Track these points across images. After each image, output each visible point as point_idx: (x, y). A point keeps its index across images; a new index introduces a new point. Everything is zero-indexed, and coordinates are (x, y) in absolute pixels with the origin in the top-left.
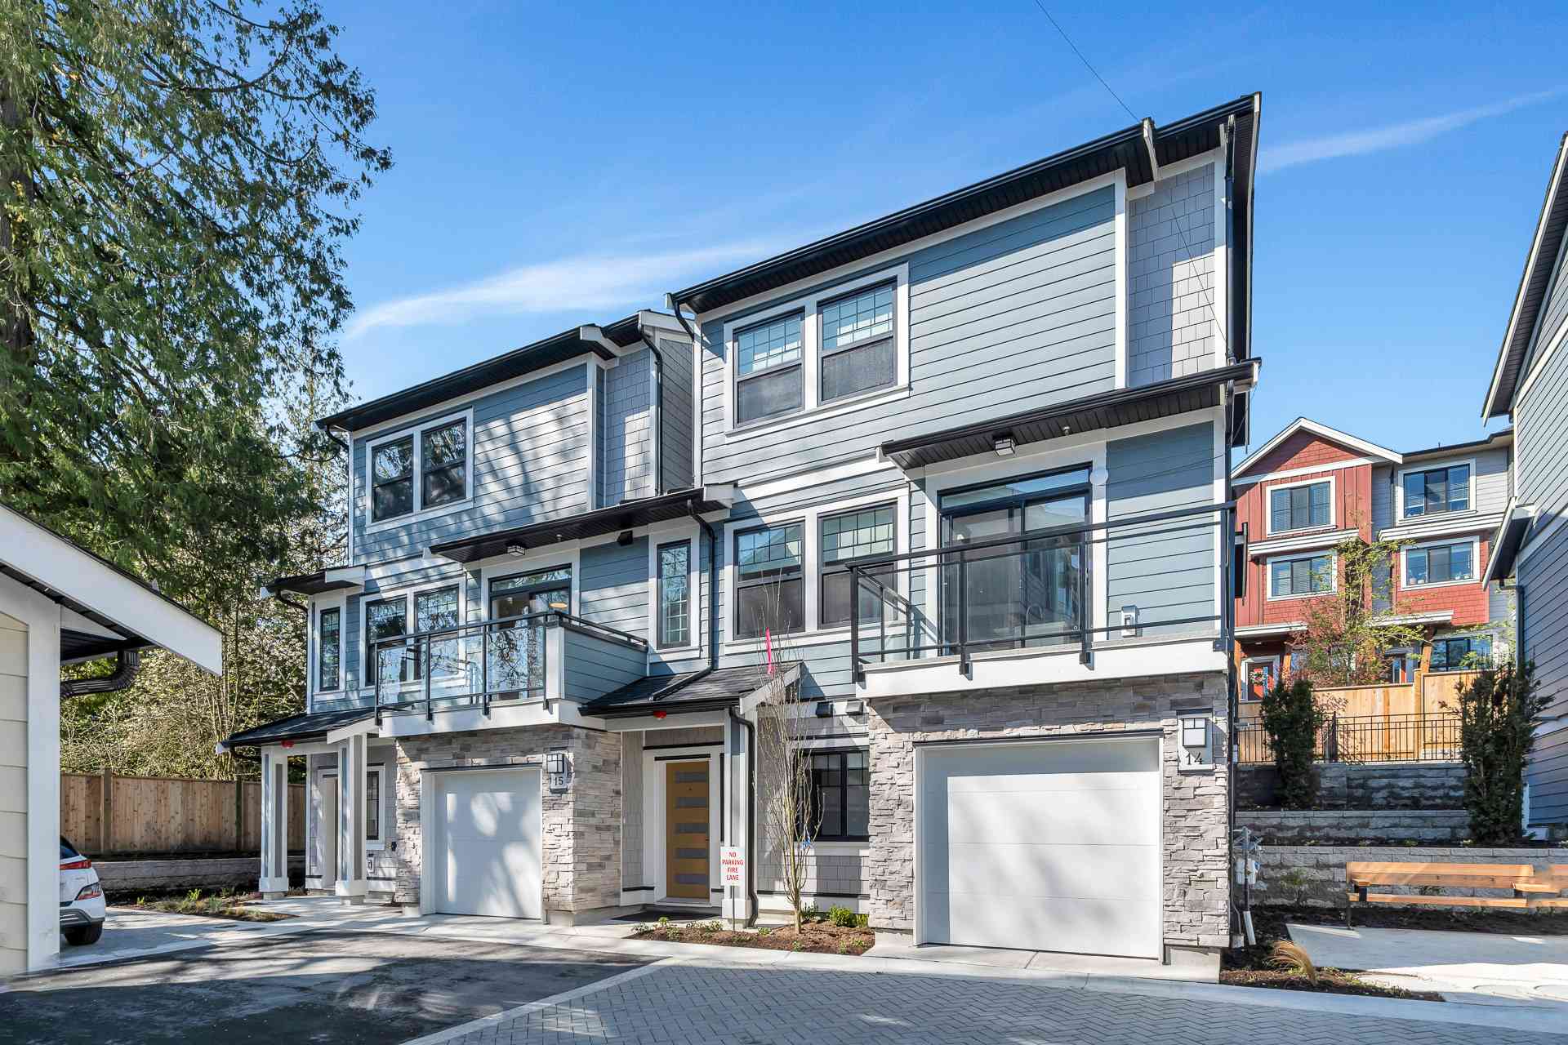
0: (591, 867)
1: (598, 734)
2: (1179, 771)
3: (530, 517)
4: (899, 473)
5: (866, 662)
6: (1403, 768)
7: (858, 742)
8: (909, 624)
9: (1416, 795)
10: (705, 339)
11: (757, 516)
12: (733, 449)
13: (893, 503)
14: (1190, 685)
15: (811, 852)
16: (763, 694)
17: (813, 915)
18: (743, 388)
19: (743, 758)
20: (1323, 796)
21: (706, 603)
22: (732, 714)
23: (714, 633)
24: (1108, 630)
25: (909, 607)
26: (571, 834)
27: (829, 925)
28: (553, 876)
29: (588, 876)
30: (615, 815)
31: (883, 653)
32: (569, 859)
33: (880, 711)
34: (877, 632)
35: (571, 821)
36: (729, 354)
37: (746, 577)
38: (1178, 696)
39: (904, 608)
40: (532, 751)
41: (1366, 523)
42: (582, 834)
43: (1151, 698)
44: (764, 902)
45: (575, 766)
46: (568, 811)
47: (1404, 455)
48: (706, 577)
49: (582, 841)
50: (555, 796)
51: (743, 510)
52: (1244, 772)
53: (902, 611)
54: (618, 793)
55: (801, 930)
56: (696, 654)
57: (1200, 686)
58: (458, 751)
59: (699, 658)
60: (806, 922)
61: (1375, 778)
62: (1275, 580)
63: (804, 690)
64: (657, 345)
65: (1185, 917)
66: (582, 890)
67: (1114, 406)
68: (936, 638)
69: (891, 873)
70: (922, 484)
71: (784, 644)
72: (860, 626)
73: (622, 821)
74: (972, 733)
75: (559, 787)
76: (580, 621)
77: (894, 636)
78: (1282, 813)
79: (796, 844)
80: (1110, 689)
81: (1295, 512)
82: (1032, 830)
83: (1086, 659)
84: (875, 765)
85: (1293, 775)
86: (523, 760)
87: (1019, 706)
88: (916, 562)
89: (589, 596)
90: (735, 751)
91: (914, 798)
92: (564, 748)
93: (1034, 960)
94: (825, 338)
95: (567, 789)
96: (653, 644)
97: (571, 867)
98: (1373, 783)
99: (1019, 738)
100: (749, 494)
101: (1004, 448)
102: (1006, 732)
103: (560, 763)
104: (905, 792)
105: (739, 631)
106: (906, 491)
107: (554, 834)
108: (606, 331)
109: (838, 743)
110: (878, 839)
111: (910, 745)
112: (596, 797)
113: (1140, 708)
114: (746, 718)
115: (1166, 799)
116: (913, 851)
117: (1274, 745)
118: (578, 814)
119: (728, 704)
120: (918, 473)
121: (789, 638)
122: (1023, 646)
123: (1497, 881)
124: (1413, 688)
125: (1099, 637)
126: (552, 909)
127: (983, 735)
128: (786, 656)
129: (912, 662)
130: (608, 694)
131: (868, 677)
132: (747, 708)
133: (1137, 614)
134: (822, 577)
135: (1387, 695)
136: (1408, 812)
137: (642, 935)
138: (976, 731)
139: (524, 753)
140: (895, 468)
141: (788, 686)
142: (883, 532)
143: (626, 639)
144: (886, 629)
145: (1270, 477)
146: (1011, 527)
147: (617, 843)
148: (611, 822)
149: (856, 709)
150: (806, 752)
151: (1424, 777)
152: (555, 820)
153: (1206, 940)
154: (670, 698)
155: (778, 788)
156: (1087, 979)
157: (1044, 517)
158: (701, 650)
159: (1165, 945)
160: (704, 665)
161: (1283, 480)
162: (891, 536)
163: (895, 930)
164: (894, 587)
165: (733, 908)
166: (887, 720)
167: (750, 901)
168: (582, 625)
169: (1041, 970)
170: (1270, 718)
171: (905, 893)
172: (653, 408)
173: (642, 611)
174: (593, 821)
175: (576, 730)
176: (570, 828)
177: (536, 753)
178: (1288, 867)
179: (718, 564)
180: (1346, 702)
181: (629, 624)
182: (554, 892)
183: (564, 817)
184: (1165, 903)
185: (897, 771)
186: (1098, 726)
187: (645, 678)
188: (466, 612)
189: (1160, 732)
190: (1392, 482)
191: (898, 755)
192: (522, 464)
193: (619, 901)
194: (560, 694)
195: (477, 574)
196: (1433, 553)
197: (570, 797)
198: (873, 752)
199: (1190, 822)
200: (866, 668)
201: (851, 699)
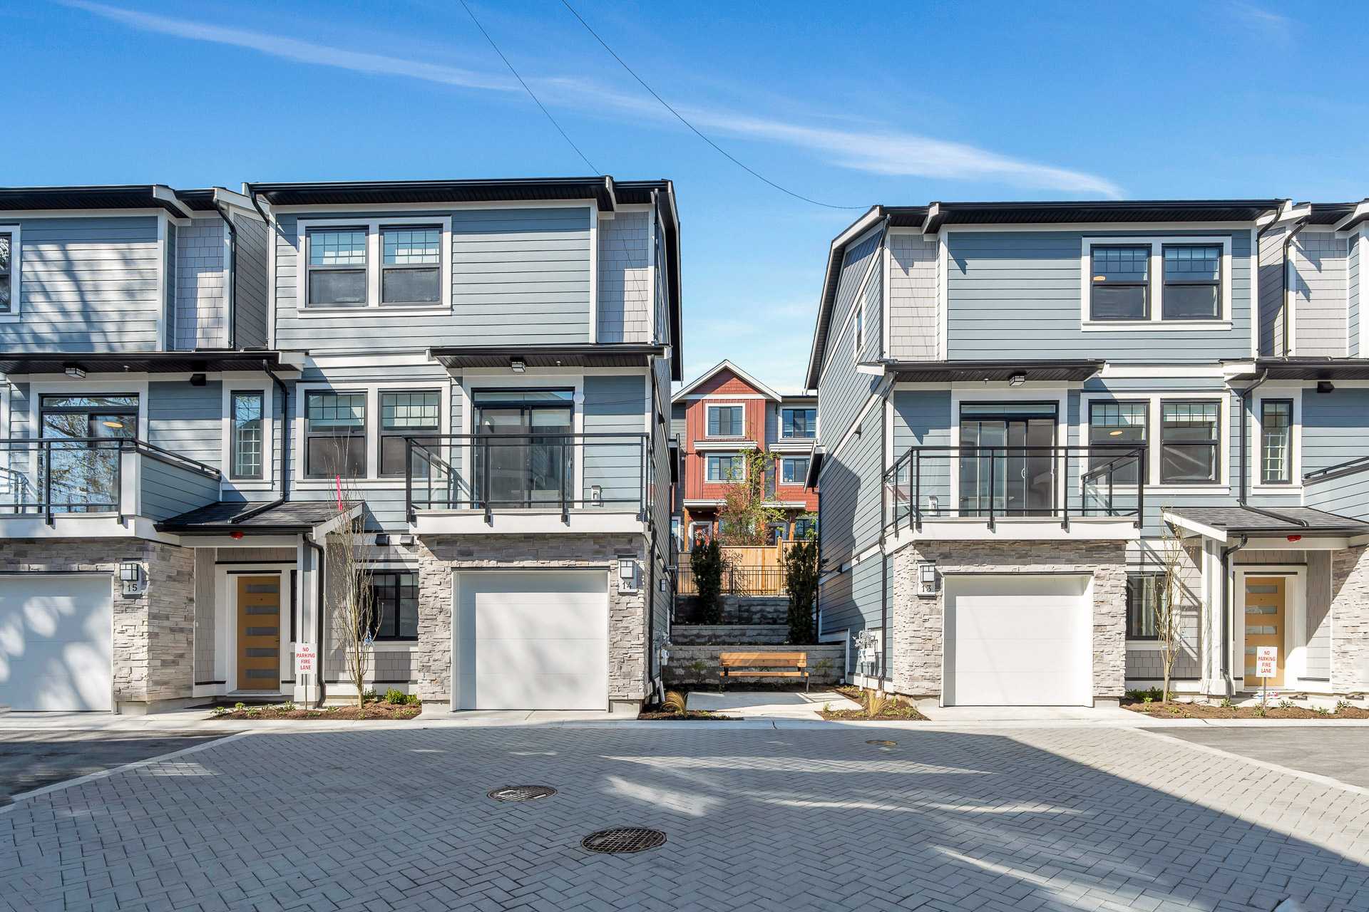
0: (165, 664)
1: (173, 548)
2: (619, 593)
3: (90, 344)
4: (442, 370)
5: (417, 508)
6: (769, 599)
7: (409, 566)
8: (449, 482)
9: (775, 617)
10: (279, 227)
11: (326, 381)
12: (304, 324)
13: (438, 391)
14: (625, 540)
15: (371, 649)
16: (333, 524)
17: (372, 697)
18: (315, 276)
19: (314, 574)
20: (725, 616)
21: (278, 445)
22: (305, 538)
23: (285, 471)
24: (583, 501)
25: (450, 470)
26: (145, 635)
27: (386, 703)
28: (126, 671)
29: (163, 671)
30: (188, 619)
31: (430, 503)
32: (145, 656)
33: (427, 544)
34: (425, 485)
35: (146, 623)
36: (302, 245)
37: (315, 429)
38: (617, 547)
39: (446, 469)
40: (101, 560)
41: (762, 439)
42: (157, 635)
43: (604, 547)
44: (330, 689)
45: (150, 575)
46: (143, 614)
47: (783, 397)
48: (278, 424)
49: (157, 641)
50: (128, 601)
51: (312, 375)
52: (681, 600)
53: (444, 472)
54: (191, 600)
55: (363, 707)
56: (269, 487)
57: (630, 541)
58: (11, 556)
59: (272, 490)
60: (367, 702)
61: (754, 605)
62: (710, 469)
63: (365, 523)
64: (231, 218)
65: (620, 682)
66: (157, 683)
67: (588, 355)
68: (469, 494)
69: (435, 661)
70: (460, 380)
71: (351, 486)
72: (413, 479)
73: (195, 624)
74: (493, 563)
75: (132, 593)
76: (149, 446)
77: (438, 489)
78: (700, 626)
79: (360, 643)
80: (579, 539)
81: (723, 424)
82: (530, 629)
83: (565, 519)
84: (423, 583)
85: (709, 602)
86: (93, 567)
87: (524, 546)
88: (455, 441)
89: (158, 425)
90: (307, 568)
91: (452, 607)
92: (140, 559)
93: (533, 715)
94: (384, 255)
95: (141, 595)
96: (226, 474)
97: (145, 663)
98: (754, 609)
99: (524, 568)
100: (319, 363)
101: (518, 367)
102: (516, 564)
103: (135, 572)
104: (446, 603)
105: (308, 472)
106: (448, 384)
107: (127, 634)
108: (179, 195)
109: (393, 566)
110: (425, 636)
111: (449, 570)
112: (170, 602)
113: (597, 552)
114: (317, 543)
115: (611, 609)
116: (451, 644)
117: (698, 582)
118: (152, 617)
119: (303, 530)
120: (458, 372)
121: (355, 482)
122: (530, 507)
123: (790, 662)
124: (777, 549)
125: (578, 506)
126: (122, 700)
127: (500, 565)
128: (353, 496)
129: (451, 511)
130: (183, 514)
131: (418, 518)
132: (319, 535)
133: (601, 491)
134: (382, 438)
135: (764, 553)
136: (770, 626)
137: (220, 717)
138: (495, 562)
139: (93, 562)
140: (439, 365)
141: (353, 520)
142: (430, 410)
143: (200, 468)
144: (432, 483)
145: (708, 397)
146: (523, 422)
147: (190, 643)
148: (183, 624)
149: (409, 541)
150: (368, 572)
151: (779, 605)
152: (128, 622)
153: (632, 696)
154: (248, 522)
155: (344, 598)
156: (563, 723)
157: (543, 419)
158: (273, 484)
159: (610, 700)
160: (276, 497)
161: (716, 401)
162: (437, 415)
163: (437, 701)
164: (439, 454)
165: (304, 693)
166: (432, 551)
167: (319, 687)
168: (150, 449)
169: (535, 720)
170: (696, 564)
171: (444, 674)
172: (227, 273)
173: (215, 445)
174: (166, 623)
175: (152, 544)
176: (145, 629)
177: (108, 562)
178: (696, 659)
179: (290, 415)
180: (742, 556)
181: (200, 454)
182: (126, 685)
183: (139, 620)
184: (610, 674)
185: (439, 587)
186: (573, 563)
187: (217, 504)
188: (10, 422)
189: (608, 568)
190: (776, 413)
191: (441, 576)
192: (81, 292)
193: (192, 694)
194: (137, 511)
195: (25, 388)
196: (797, 463)
197: (145, 602)
198: (422, 574)
199: (624, 624)
200: (417, 512)
201: (404, 533)
